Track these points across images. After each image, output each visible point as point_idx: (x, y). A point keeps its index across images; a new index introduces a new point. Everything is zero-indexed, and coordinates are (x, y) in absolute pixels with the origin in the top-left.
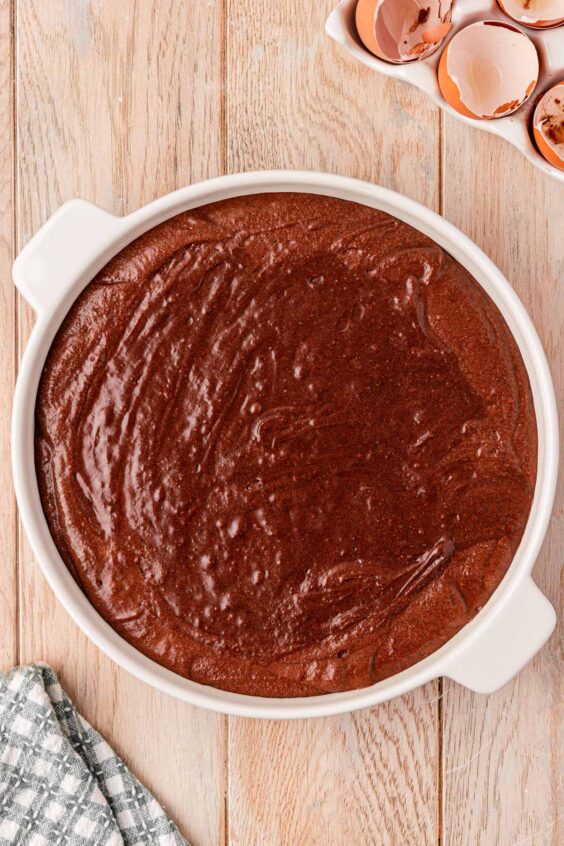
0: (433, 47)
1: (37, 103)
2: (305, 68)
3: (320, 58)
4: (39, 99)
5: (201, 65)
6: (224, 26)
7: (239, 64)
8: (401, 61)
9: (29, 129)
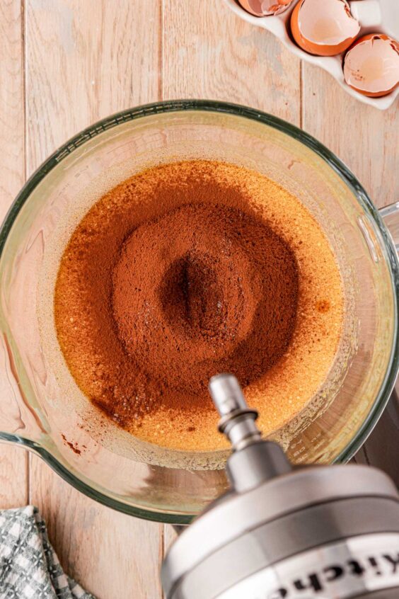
1: (39, 85)
2: (213, 62)
3: (223, 55)
4: (40, 83)
5: (146, 59)
6: (160, 34)
7: (170, 59)
9: (34, 102)
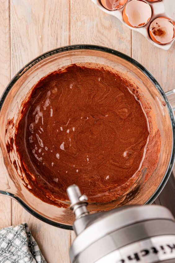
0: (122, 6)
2: (93, 28)
3: (97, 25)
4: (17, 37)
5: (63, 27)
6: (70, 16)
7: (74, 27)
8: (112, 10)
9: (14, 45)
